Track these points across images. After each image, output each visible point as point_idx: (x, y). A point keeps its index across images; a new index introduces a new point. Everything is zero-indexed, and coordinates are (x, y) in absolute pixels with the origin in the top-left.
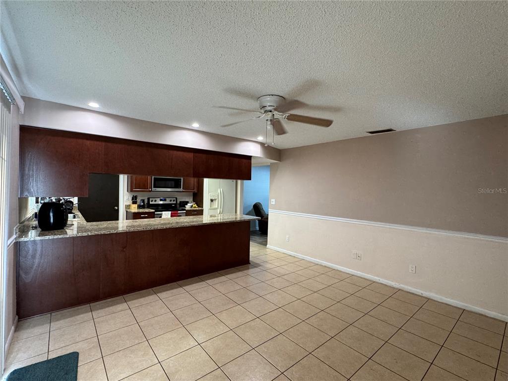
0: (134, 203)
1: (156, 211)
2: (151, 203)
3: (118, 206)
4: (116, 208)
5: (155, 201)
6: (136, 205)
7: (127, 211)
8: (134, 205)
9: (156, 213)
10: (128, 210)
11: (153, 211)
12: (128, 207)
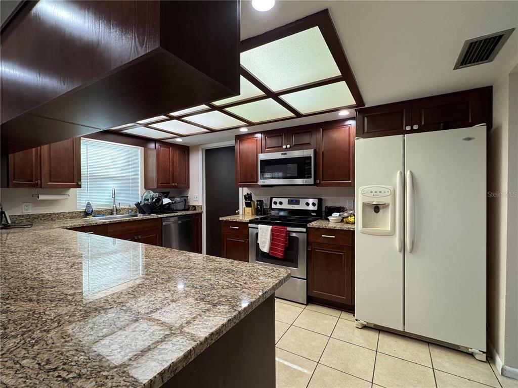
2: (273, 207)
5: (281, 203)
8: (248, 208)
9: (250, 225)
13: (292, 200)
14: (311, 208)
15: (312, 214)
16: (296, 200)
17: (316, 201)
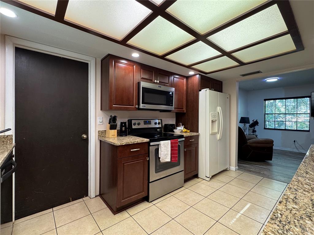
0: (113, 127)
1: (151, 141)
2: (134, 127)
3: (87, 133)
4: (85, 136)
5: (139, 124)
6: (116, 131)
7: (101, 141)
8: (113, 131)
9: (152, 144)
10: (103, 139)
11: (146, 140)
12: (102, 134)
13: (146, 121)
14: (157, 126)
15: (158, 130)
16: (149, 121)
17: (160, 121)
